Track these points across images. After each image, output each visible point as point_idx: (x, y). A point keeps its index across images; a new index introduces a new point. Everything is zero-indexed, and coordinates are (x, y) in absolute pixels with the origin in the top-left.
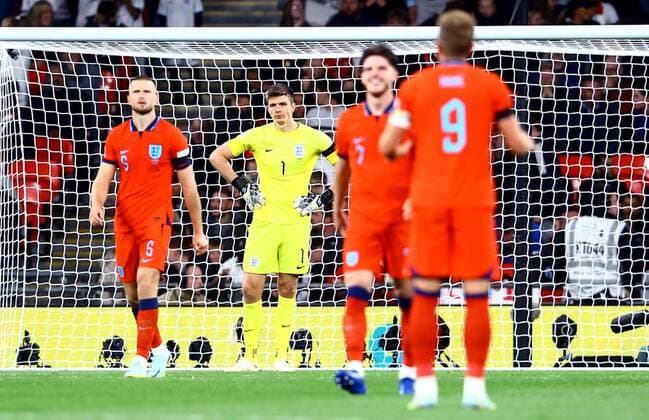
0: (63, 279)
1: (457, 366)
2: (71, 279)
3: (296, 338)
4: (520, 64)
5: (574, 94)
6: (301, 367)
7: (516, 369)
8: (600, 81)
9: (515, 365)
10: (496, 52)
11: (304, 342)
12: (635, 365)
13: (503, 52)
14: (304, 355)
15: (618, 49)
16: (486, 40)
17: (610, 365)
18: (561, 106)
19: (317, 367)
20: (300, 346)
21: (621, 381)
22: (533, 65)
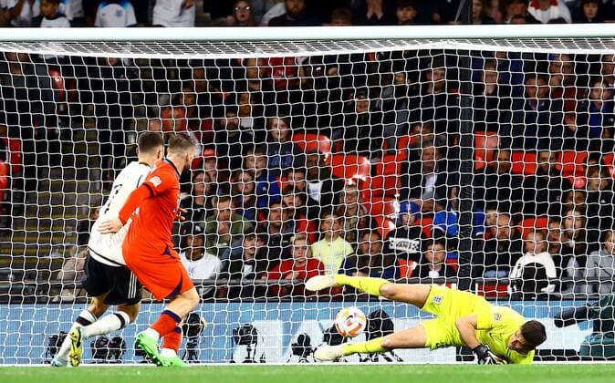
0: (11, 276)
1: (401, 360)
2: (18, 276)
3: (241, 333)
4: (464, 62)
5: (518, 92)
6: (245, 362)
7: (459, 363)
8: (544, 79)
9: (458, 359)
10: (441, 51)
11: (249, 338)
12: (577, 359)
13: (447, 51)
14: (249, 350)
15: (562, 47)
16: (431, 39)
17: (553, 359)
18: (505, 104)
19: (261, 362)
20: (245, 341)
21: (563, 375)
22: (477, 64)
